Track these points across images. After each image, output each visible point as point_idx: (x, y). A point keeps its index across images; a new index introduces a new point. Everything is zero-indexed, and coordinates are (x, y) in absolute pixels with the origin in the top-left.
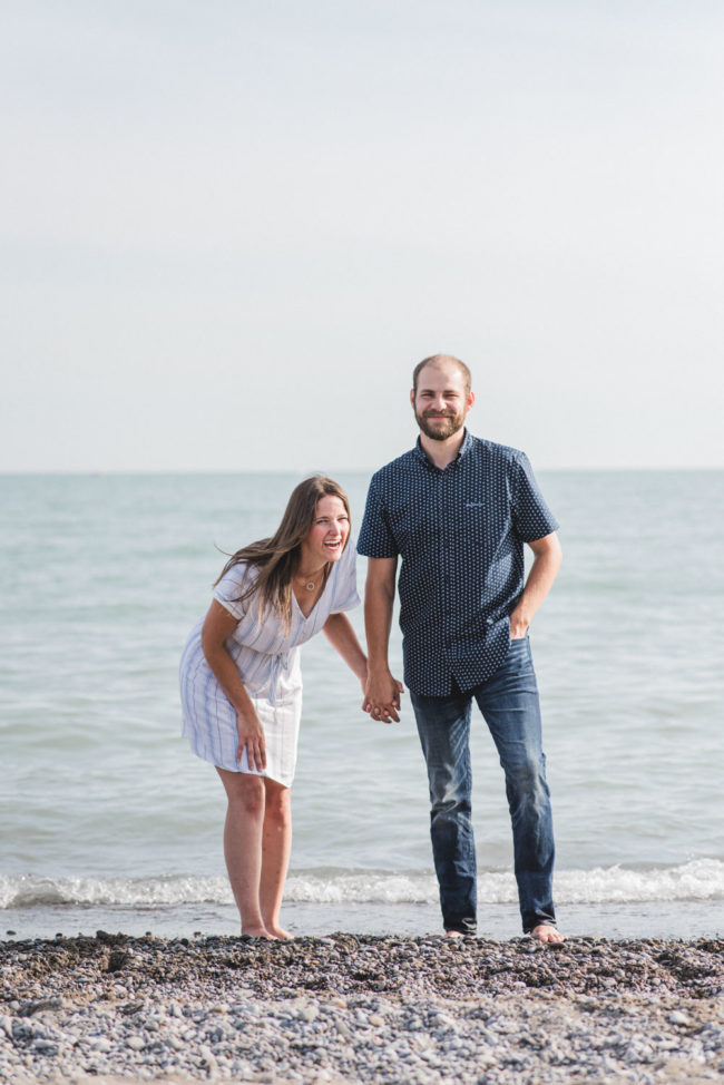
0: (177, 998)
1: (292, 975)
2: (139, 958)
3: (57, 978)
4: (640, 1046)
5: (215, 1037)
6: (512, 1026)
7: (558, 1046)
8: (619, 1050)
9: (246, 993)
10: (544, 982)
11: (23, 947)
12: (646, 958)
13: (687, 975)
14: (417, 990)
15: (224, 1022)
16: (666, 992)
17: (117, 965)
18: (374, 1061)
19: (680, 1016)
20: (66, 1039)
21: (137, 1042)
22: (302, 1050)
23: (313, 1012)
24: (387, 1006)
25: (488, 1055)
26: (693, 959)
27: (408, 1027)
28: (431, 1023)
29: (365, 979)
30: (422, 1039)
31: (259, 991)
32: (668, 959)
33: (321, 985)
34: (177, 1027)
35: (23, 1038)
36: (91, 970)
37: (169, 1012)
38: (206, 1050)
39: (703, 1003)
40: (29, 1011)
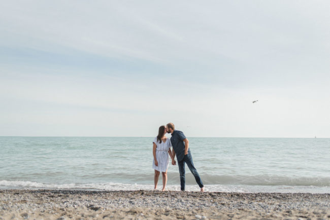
0: (150, 198)
1: (164, 195)
2: (145, 193)
3: (135, 195)
4: (207, 204)
5: (154, 202)
6: (191, 202)
7: (197, 204)
8: (204, 205)
9: (158, 197)
10: (195, 197)
11: (131, 191)
12: (207, 194)
13: (213, 196)
14: (179, 197)
15: (155, 201)
16: (210, 198)
17: (142, 194)
18: (174, 205)
19: (212, 201)
20: (136, 202)
21: (145, 203)
22: (165, 204)
23: (166, 199)
24: (176, 199)
25: (188, 205)
26: (214, 194)
27: (178, 201)
28: (181, 201)
29: (173, 196)
30: (180, 203)
31: (160, 197)
32: (210, 194)
33: (167, 197)
34: (150, 201)
35: (131, 202)
36: (139, 194)
37: (149, 199)
38: (153, 204)
39: (215, 200)
40: (132, 199)
